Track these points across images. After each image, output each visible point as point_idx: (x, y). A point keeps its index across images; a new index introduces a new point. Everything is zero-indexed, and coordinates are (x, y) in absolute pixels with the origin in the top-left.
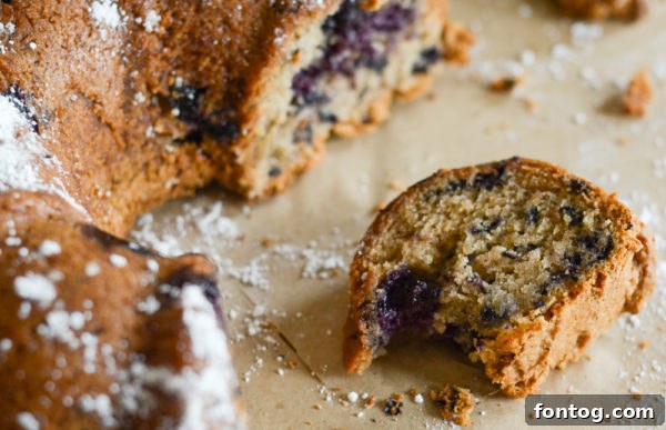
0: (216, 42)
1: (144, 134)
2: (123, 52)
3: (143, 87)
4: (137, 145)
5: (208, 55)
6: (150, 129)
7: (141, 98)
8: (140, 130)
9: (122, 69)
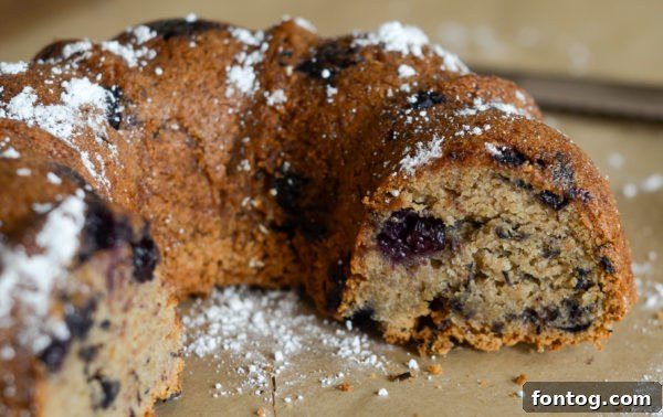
0: (324, 136)
1: (241, 201)
2: (242, 115)
3: (252, 156)
4: (233, 211)
5: (315, 147)
6: (247, 199)
7: (247, 166)
8: (239, 197)
9: (235, 129)
